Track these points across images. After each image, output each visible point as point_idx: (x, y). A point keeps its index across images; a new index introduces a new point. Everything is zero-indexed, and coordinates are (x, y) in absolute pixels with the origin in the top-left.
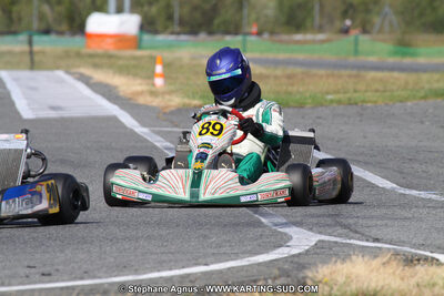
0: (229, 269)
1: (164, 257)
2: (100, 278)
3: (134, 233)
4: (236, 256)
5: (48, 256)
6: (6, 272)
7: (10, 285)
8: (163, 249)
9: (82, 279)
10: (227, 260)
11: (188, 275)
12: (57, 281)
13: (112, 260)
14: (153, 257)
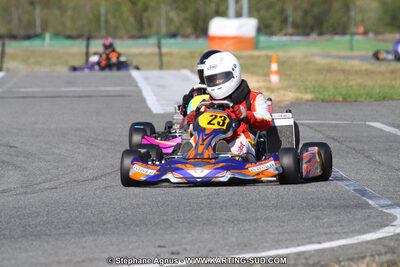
0: (340, 247)
1: (281, 237)
3: (253, 215)
4: (347, 235)
5: (176, 236)
6: (140, 251)
10: (338, 239)
11: (303, 253)
13: (234, 240)
14: (272, 236)
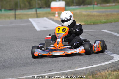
0: (98, 66)
1: (80, 64)
2: (64, 71)
4: (100, 63)
5: (50, 66)
6: (39, 70)
7: (41, 74)
8: (80, 62)
9: (60, 71)
10: (98, 64)
11: (88, 68)
12: (53, 72)
13: (67, 66)
14: (78, 64)
